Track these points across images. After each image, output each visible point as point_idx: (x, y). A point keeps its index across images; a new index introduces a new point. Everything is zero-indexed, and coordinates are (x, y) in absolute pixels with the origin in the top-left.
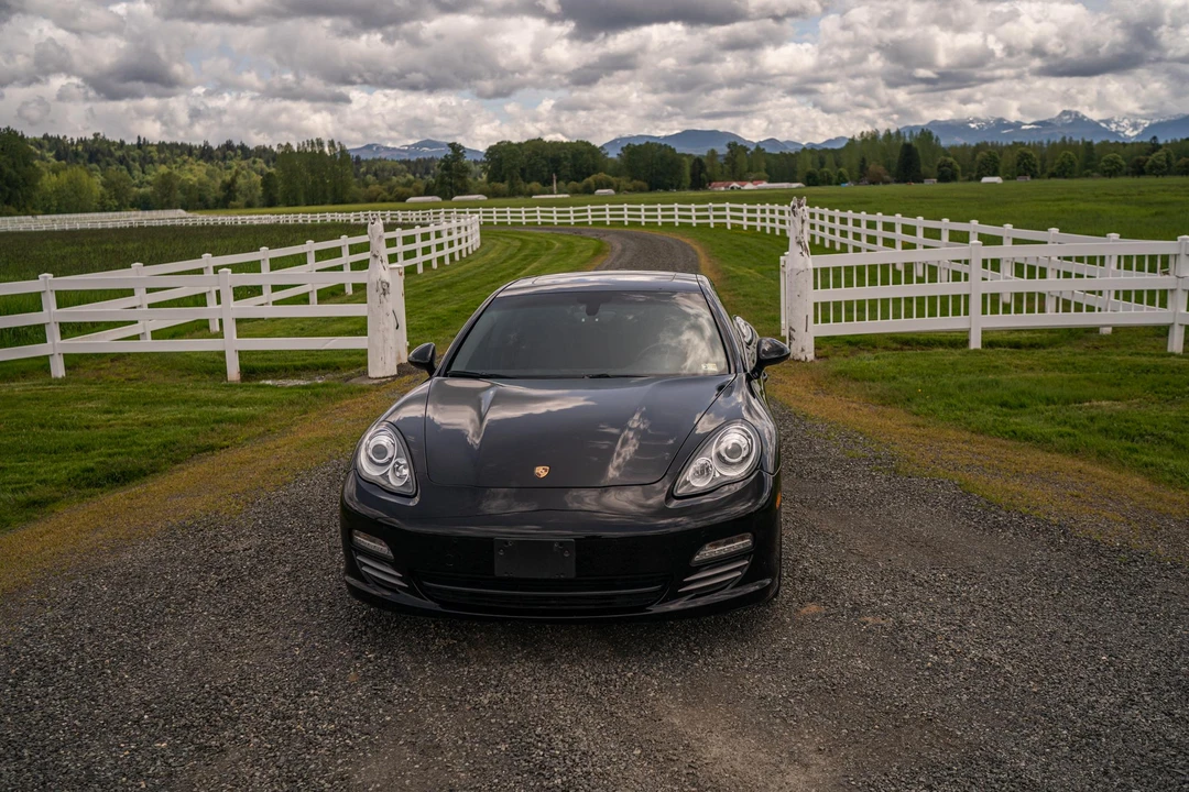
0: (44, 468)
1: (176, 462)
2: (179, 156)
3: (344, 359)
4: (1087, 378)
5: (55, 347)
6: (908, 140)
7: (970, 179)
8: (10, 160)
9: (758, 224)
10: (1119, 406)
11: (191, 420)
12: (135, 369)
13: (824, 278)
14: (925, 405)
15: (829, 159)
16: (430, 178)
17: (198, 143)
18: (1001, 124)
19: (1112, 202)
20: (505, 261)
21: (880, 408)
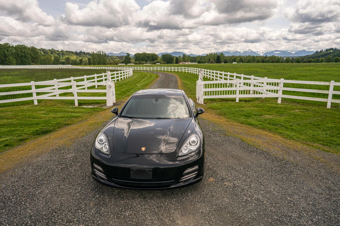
0: (27, 130)
1: (60, 128)
2: (70, 54)
3: (102, 101)
4: (262, 110)
5: (35, 98)
6: (218, 55)
7: (230, 63)
8: (33, 53)
9: (189, 71)
10: (271, 117)
11: (65, 117)
12: (54, 103)
13: (206, 86)
14: (229, 116)
15: (203, 58)
16: (123, 60)
17: (74, 51)
18: (237, 52)
19: (259, 68)
20: (138, 79)
21: (219, 116)
